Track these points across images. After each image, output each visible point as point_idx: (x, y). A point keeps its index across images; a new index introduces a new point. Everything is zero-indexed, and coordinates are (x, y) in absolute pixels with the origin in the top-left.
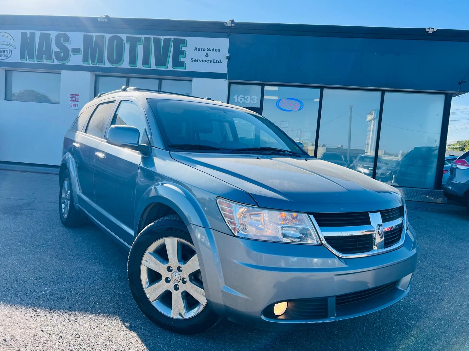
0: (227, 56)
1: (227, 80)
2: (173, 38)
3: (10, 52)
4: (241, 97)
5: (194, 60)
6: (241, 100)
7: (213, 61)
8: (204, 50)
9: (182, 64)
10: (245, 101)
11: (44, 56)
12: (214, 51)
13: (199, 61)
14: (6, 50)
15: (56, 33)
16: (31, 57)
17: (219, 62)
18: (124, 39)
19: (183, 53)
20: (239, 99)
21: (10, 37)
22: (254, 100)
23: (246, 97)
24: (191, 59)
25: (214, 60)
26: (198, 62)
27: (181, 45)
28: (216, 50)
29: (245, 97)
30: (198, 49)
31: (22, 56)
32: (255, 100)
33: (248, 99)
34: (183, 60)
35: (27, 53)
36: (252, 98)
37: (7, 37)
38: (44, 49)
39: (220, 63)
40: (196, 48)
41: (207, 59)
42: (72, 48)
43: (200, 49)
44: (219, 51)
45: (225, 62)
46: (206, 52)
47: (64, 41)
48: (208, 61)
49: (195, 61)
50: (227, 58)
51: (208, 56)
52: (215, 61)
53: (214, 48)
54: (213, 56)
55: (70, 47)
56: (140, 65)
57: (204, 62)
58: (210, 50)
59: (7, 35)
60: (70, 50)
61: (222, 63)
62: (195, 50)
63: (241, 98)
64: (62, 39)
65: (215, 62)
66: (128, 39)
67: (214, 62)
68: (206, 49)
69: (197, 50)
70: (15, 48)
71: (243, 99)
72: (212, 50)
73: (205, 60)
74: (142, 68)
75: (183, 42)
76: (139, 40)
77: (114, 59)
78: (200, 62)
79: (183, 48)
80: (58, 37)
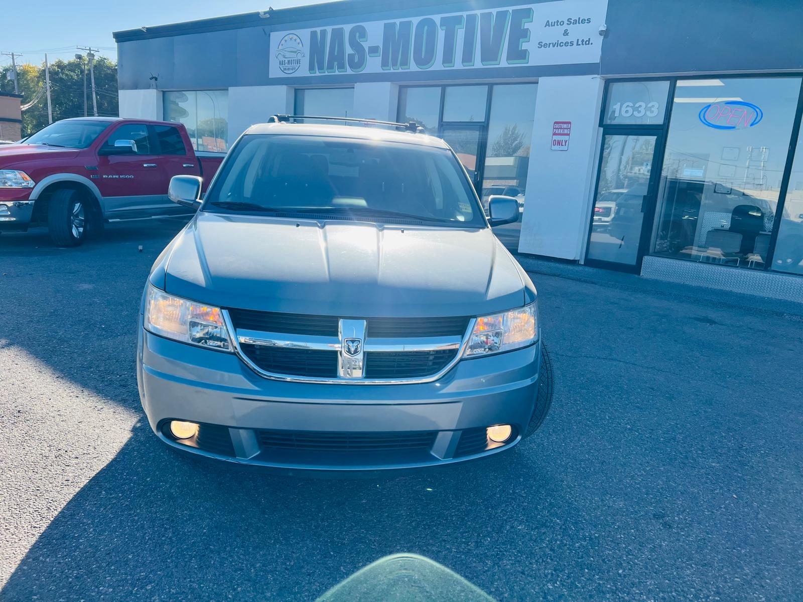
0: (600, 30)
1: (599, 76)
2: (510, 9)
3: (298, 62)
4: (628, 106)
5: (543, 44)
6: (627, 112)
7: (575, 43)
8: (562, 23)
9: (523, 55)
10: (636, 113)
11: (336, 63)
12: (579, 23)
13: (551, 45)
14: (292, 59)
15: (350, 26)
16: (321, 68)
17: (587, 43)
18: (438, 22)
19: (525, 34)
20: (624, 109)
21: (298, 40)
22: (653, 109)
23: (637, 105)
24: (539, 44)
25: (578, 40)
26: (549, 47)
27: (524, 20)
28: (583, 21)
29: (634, 105)
30: (552, 23)
31: (311, 68)
32: (655, 109)
33: (642, 109)
34: (524, 46)
35: (317, 62)
36: (649, 106)
37: (295, 40)
38: (336, 54)
39: (589, 44)
40: (548, 21)
41: (564, 39)
42: (369, 47)
43: (555, 22)
44: (589, 21)
45: (598, 42)
46: (565, 27)
47: (360, 37)
48: (566, 44)
49: (545, 45)
50: (601, 34)
51: (567, 35)
52: (580, 42)
53: (579, 18)
54: (577, 32)
55: (366, 45)
56: (458, 64)
57: (560, 46)
58: (572, 22)
59: (295, 37)
60: (367, 50)
61: (592, 44)
62: (545, 26)
63: (628, 109)
64: (358, 34)
65: (580, 45)
66: (444, 21)
67: (578, 44)
68: (566, 22)
69: (549, 26)
70: (304, 56)
71: (630, 110)
72: (575, 22)
73: (563, 43)
74: (462, 67)
75: (528, 13)
76: (458, 20)
77: (423, 57)
78: (554, 46)
79: (526, 26)
80: (352, 33)
